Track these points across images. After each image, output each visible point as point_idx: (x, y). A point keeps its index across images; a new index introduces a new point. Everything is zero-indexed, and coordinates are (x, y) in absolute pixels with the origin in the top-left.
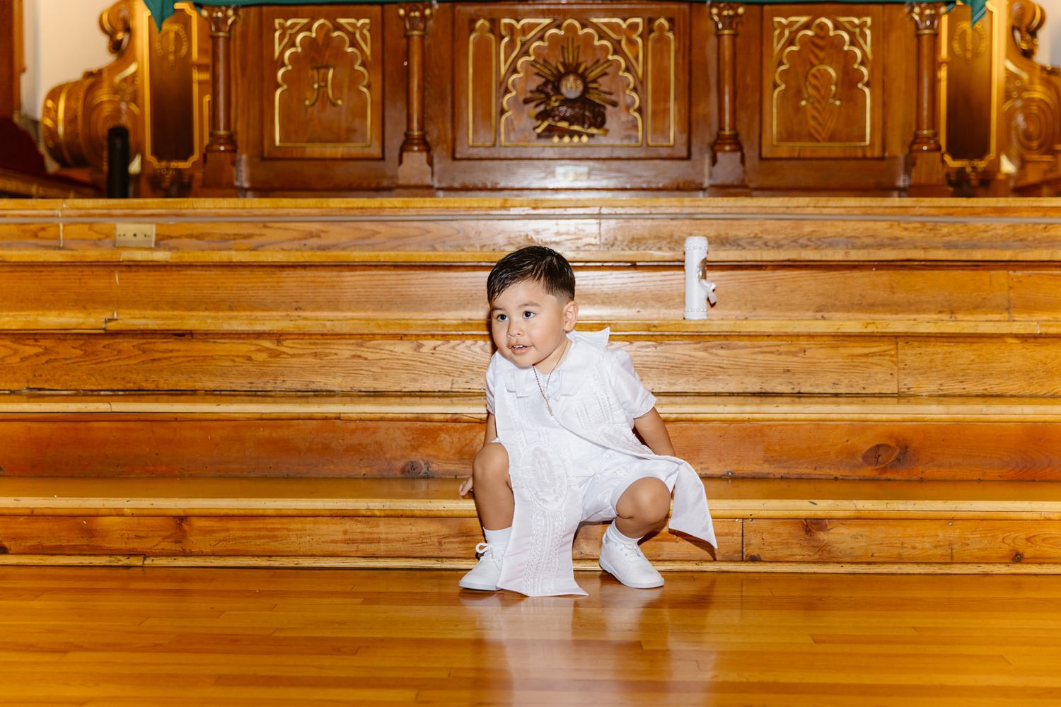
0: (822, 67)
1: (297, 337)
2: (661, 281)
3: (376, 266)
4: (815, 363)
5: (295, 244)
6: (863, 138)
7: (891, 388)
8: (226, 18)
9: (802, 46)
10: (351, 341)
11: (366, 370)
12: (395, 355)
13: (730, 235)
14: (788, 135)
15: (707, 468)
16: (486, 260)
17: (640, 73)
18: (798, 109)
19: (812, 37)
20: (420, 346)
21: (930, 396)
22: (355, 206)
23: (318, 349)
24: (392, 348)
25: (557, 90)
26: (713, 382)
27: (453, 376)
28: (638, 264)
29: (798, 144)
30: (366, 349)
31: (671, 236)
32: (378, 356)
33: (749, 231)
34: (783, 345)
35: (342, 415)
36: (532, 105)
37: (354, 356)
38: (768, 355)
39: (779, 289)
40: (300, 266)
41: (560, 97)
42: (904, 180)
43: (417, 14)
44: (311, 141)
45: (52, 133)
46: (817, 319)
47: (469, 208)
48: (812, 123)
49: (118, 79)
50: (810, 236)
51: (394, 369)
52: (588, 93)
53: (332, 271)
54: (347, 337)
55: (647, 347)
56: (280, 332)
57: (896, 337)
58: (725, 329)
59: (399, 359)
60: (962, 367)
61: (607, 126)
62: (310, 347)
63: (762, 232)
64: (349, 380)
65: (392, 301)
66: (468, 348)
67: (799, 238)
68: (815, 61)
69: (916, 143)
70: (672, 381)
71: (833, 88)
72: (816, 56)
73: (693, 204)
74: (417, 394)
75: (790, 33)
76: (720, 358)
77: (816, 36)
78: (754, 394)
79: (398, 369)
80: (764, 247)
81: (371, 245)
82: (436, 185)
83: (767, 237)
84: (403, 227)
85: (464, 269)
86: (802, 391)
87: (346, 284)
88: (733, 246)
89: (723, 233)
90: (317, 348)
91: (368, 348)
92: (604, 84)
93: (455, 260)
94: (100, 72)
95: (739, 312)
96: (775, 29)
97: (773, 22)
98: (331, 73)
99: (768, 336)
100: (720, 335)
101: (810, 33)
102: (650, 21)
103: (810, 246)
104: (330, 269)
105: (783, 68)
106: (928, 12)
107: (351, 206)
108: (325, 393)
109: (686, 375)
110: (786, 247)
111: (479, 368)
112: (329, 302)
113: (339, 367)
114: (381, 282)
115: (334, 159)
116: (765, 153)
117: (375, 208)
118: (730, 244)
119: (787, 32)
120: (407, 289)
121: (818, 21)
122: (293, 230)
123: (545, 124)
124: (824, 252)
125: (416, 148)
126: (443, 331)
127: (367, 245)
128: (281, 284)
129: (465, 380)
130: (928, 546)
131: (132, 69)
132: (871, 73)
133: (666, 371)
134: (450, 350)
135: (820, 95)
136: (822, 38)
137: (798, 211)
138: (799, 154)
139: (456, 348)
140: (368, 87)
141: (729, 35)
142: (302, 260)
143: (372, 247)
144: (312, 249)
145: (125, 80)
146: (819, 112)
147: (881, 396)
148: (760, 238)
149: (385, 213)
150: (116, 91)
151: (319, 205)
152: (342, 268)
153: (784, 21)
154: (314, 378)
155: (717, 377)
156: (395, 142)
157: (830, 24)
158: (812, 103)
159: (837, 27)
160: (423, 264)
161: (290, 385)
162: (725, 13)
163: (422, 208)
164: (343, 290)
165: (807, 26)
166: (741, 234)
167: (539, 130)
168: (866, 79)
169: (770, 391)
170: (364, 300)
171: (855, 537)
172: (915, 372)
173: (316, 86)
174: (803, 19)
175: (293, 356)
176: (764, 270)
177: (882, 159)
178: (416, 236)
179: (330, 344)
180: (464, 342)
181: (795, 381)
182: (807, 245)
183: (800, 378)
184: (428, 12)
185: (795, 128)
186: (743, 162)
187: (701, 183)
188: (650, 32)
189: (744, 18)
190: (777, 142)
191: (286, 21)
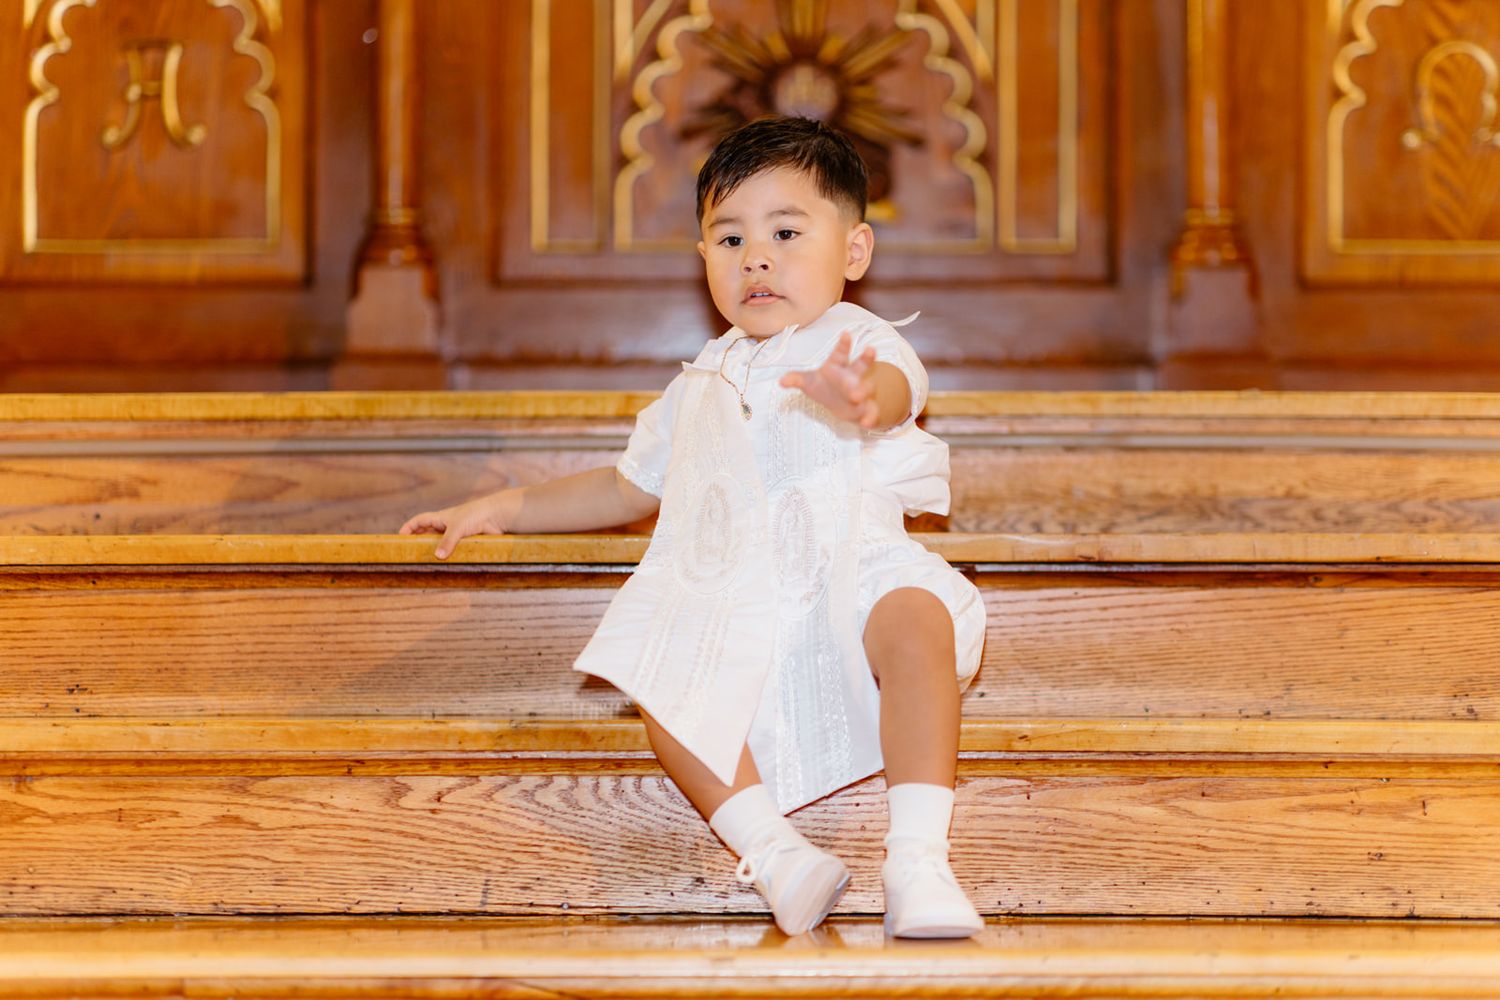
0: (1461, 48)
1: (68, 769)
2: (1039, 614)
3: (285, 575)
4: (1453, 836)
5: (72, 516)
10: (216, 780)
11: (256, 858)
12: (333, 816)
13: (1222, 489)
14: (1368, 223)
16: (579, 559)
17: (984, 60)
18: (1397, 153)
20: (400, 791)
22: (232, 413)
23: (128, 801)
24: (324, 797)
26: (1180, 887)
27: (488, 871)
28: (979, 568)
29: (1397, 249)
30: (255, 801)
31: (1067, 492)
32: (286, 819)
33: (1273, 482)
34: (1364, 788)
35: (189, 985)
36: (700, 141)
37: (225, 820)
38: (1326, 814)
39: (1352, 636)
40: (84, 576)
44: (120, 235)
46: (1454, 717)
47: (533, 420)
48: (1434, 192)
50: (1432, 495)
51: (331, 852)
52: (849, 111)
53: (168, 589)
54: (206, 767)
55: (1005, 792)
56: (23, 757)
58: (1211, 744)
59: (342, 827)
61: (896, 198)
62: (106, 795)
63: (1306, 484)
64: (208, 883)
65: (327, 668)
66: (528, 794)
67: (1405, 500)
68: (1438, 30)
70: (1073, 884)
71: (1489, 101)
72: (1444, 19)
73: (1123, 409)
74: (391, 919)
76: (1200, 822)
78: (1289, 919)
79: (341, 853)
80: (1313, 524)
81: (273, 516)
82: (449, 347)
83: (1320, 497)
84: (357, 469)
85: (516, 582)
86: (1416, 913)
87: (204, 622)
88: (1231, 518)
89: (1205, 490)
90: (125, 799)
91: (260, 796)
92: (892, 89)
93: (496, 559)
95: (1248, 697)
98: (173, 59)
99: (1326, 764)
100: (1197, 762)
103: (1434, 519)
104: (163, 583)
105: (1355, 50)
107: (219, 413)
108: (143, 920)
109: (1111, 868)
110: (1369, 523)
111: (556, 848)
112: (159, 671)
113: (182, 849)
114: (299, 618)
115: (182, 287)
116: (1310, 274)
117: (283, 420)
118: (1222, 514)
120: (367, 637)
122: (67, 477)
124: (1470, 539)
125: (398, 256)
126: (464, 751)
127: (264, 516)
128: (29, 625)
129: (520, 881)
133: (1057, 858)
134: (482, 803)
135: (1456, 119)
137: (1401, 428)
138: (1401, 273)
139: (494, 796)
140: (273, 93)
142: (88, 560)
143: (277, 522)
144: (116, 531)
146: (1453, 163)
148: (1301, 498)
149: (311, 432)
151: (136, 413)
152: (195, 583)
154: (115, 879)
155: (1191, 874)
156: (339, 239)
158: (1436, 141)
160: (408, 568)
161: (50, 898)
163: (408, 418)
164: (197, 640)
166: (1251, 487)
169: (1334, 911)
170: (250, 664)
173: (134, 93)
175: (57, 819)
176: (1313, 586)
178: (393, 492)
179: (161, 786)
180: (517, 781)
181: (1399, 885)
182: (1425, 520)
183: (1413, 876)
185: (1392, 206)
186: (1255, 295)
187: (1143, 346)
190: (1345, 240)
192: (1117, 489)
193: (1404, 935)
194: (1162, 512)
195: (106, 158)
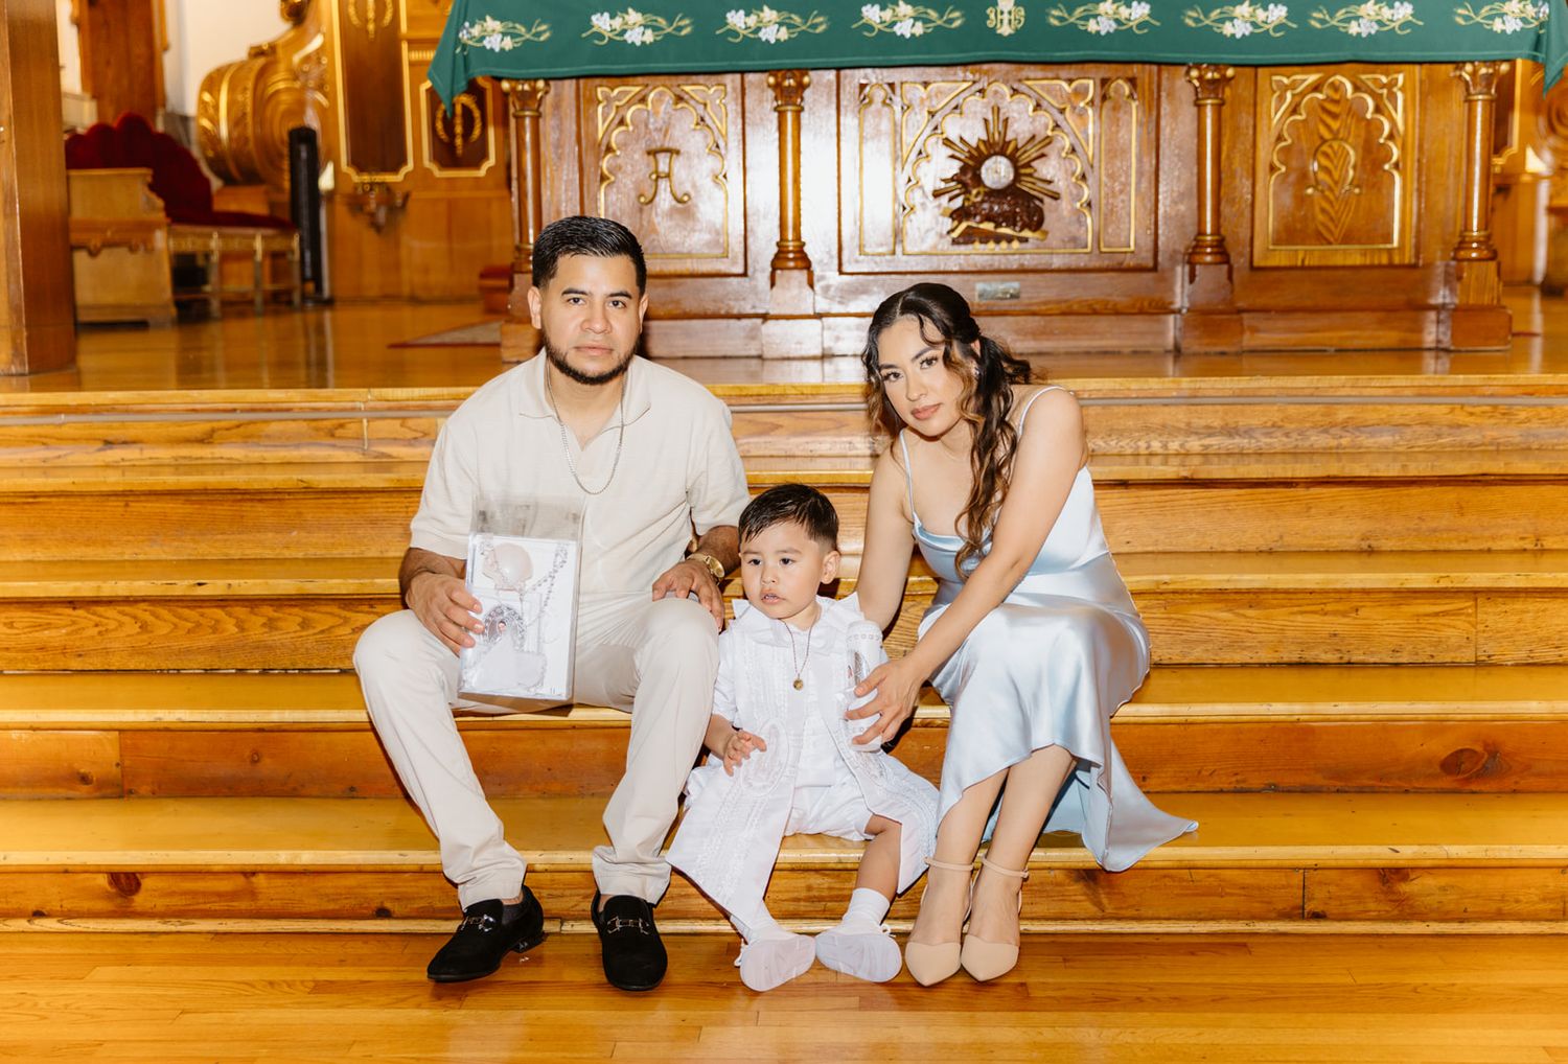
0: (1335, 145)
4: (1370, 625)
6: (1389, 238)
7: (1468, 656)
8: (535, 91)
9: (1308, 114)
14: (1289, 234)
15: (1244, 781)
17: (1090, 153)
18: (1302, 199)
19: (1324, 101)
21: (1517, 665)
25: (978, 180)
26: (1239, 651)
29: (1301, 248)
31: (1164, 426)
33: (1265, 419)
34: (1329, 603)
36: (944, 199)
38: (1310, 615)
39: (1313, 511)
41: (982, 190)
42: (1444, 297)
43: (792, 82)
45: (212, 139)
48: (1321, 217)
49: (297, 58)
52: (1020, 181)
57: (1475, 593)
60: (1559, 629)
61: (1045, 226)
68: (1326, 135)
69: (1463, 249)
70: (1186, 649)
71: (1351, 173)
72: (1328, 127)
75: (1293, 95)
76: (1249, 620)
77: (1329, 99)
78: (1290, 665)
81: (770, 442)
83: (1290, 426)
86: (1351, 661)
92: (1043, 169)
94: (273, 48)
96: (1274, 92)
97: (1271, 79)
98: (674, 159)
99: (1312, 593)
100: (1249, 593)
102: (1104, 82)
105: (1283, 144)
106: (1483, 71)
116: (1256, 263)
119: (1289, 95)
121: (1331, 80)
123: (964, 225)
125: (792, 264)
130: (1536, 899)
131: (317, 42)
132: (1403, 149)
133: (1179, 637)
135: (1333, 179)
136: (1336, 102)
137: (1331, 392)
138: (1303, 261)
140: (725, 177)
141: (1212, 105)
145: (307, 59)
146: (1331, 203)
147: (1454, 665)
148: (1280, 427)
150: (295, 76)
153: (1285, 81)
155: (1244, 644)
157: (1349, 87)
158: (1322, 192)
159: (1356, 88)
162: (1209, 75)
165: (1316, 88)
166: (1254, 422)
167: (955, 235)
168: (1394, 159)
169: (1312, 661)
171: (1443, 889)
172: (1499, 635)
173: (654, 177)
174: (1312, 78)
176: (1295, 488)
177: (1414, 267)
181: (1343, 648)
182: (1341, 437)
183: (1351, 644)
184: (806, 80)
185: (1299, 226)
186: (1230, 277)
187: (1172, 303)
188: (1104, 98)
189: (1233, 82)
190: (1274, 244)
191: (612, 90)
192: (1188, 424)
193: (1345, 673)
194: (1210, 435)
195: (641, 210)
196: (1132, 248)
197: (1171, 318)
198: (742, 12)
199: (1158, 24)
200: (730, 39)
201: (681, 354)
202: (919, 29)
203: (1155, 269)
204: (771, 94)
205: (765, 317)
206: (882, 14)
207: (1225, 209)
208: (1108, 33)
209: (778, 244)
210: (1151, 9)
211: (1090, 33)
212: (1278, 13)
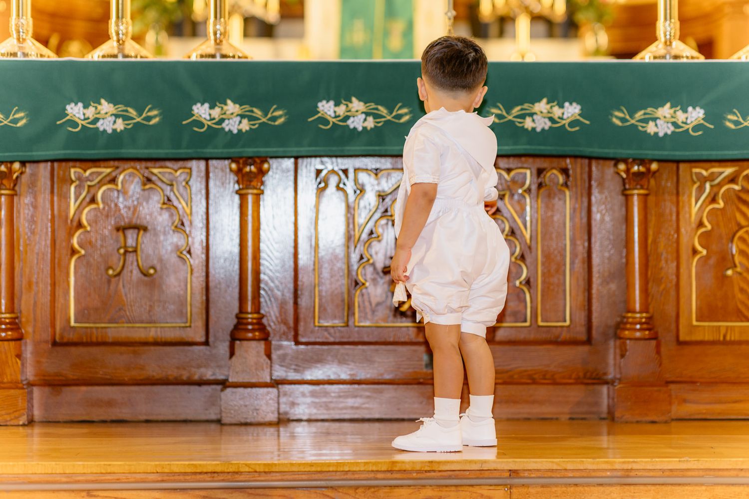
8: (11, 172)
9: (725, 203)
14: (708, 312)
17: (528, 236)
18: (722, 280)
19: (739, 191)
29: (722, 325)
43: (253, 168)
48: (740, 296)
68: (743, 222)
72: (744, 214)
75: (712, 186)
77: (743, 190)
96: (694, 183)
97: (691, 172)
98: (141, 235)
101: (737, 187)
102: (540, 172)
105: (703, 230)
116: (683, 337)
119: (708, 186)
121: (744, 174)
125: (250, 335)
138: (725, 336)
141: (639, 195)
146: (748, 283)
153: (705, 173)
158: (740, 273)
162: (635, 169)
165: (733, 180)
173: (122, 251)
174: (728, 172)
184: (266, 166)
185: (720, 304)
186: (658, 352)
187: (605, 374)
188: (540, 186)
189: (657, 174)
190: (697, 320)
191: (85, 171)
195: (109, 282)
196: (568, 323)
197: (604, 389)
198: (207, 105)
199: (587, 122)
200: (196, 129)
201: (144, 418)
202: (370, 123)
203: (589, 341)
204: (233, 178)
205: (224, 384)
206: (337, 109)
207: (653, 289)
208: (543, 130)
209: (237, 317)
210: (581, 110)
211: (527, 130)
212: (696, 115)
